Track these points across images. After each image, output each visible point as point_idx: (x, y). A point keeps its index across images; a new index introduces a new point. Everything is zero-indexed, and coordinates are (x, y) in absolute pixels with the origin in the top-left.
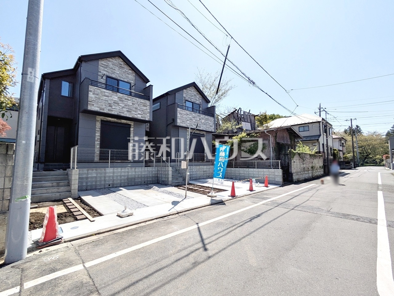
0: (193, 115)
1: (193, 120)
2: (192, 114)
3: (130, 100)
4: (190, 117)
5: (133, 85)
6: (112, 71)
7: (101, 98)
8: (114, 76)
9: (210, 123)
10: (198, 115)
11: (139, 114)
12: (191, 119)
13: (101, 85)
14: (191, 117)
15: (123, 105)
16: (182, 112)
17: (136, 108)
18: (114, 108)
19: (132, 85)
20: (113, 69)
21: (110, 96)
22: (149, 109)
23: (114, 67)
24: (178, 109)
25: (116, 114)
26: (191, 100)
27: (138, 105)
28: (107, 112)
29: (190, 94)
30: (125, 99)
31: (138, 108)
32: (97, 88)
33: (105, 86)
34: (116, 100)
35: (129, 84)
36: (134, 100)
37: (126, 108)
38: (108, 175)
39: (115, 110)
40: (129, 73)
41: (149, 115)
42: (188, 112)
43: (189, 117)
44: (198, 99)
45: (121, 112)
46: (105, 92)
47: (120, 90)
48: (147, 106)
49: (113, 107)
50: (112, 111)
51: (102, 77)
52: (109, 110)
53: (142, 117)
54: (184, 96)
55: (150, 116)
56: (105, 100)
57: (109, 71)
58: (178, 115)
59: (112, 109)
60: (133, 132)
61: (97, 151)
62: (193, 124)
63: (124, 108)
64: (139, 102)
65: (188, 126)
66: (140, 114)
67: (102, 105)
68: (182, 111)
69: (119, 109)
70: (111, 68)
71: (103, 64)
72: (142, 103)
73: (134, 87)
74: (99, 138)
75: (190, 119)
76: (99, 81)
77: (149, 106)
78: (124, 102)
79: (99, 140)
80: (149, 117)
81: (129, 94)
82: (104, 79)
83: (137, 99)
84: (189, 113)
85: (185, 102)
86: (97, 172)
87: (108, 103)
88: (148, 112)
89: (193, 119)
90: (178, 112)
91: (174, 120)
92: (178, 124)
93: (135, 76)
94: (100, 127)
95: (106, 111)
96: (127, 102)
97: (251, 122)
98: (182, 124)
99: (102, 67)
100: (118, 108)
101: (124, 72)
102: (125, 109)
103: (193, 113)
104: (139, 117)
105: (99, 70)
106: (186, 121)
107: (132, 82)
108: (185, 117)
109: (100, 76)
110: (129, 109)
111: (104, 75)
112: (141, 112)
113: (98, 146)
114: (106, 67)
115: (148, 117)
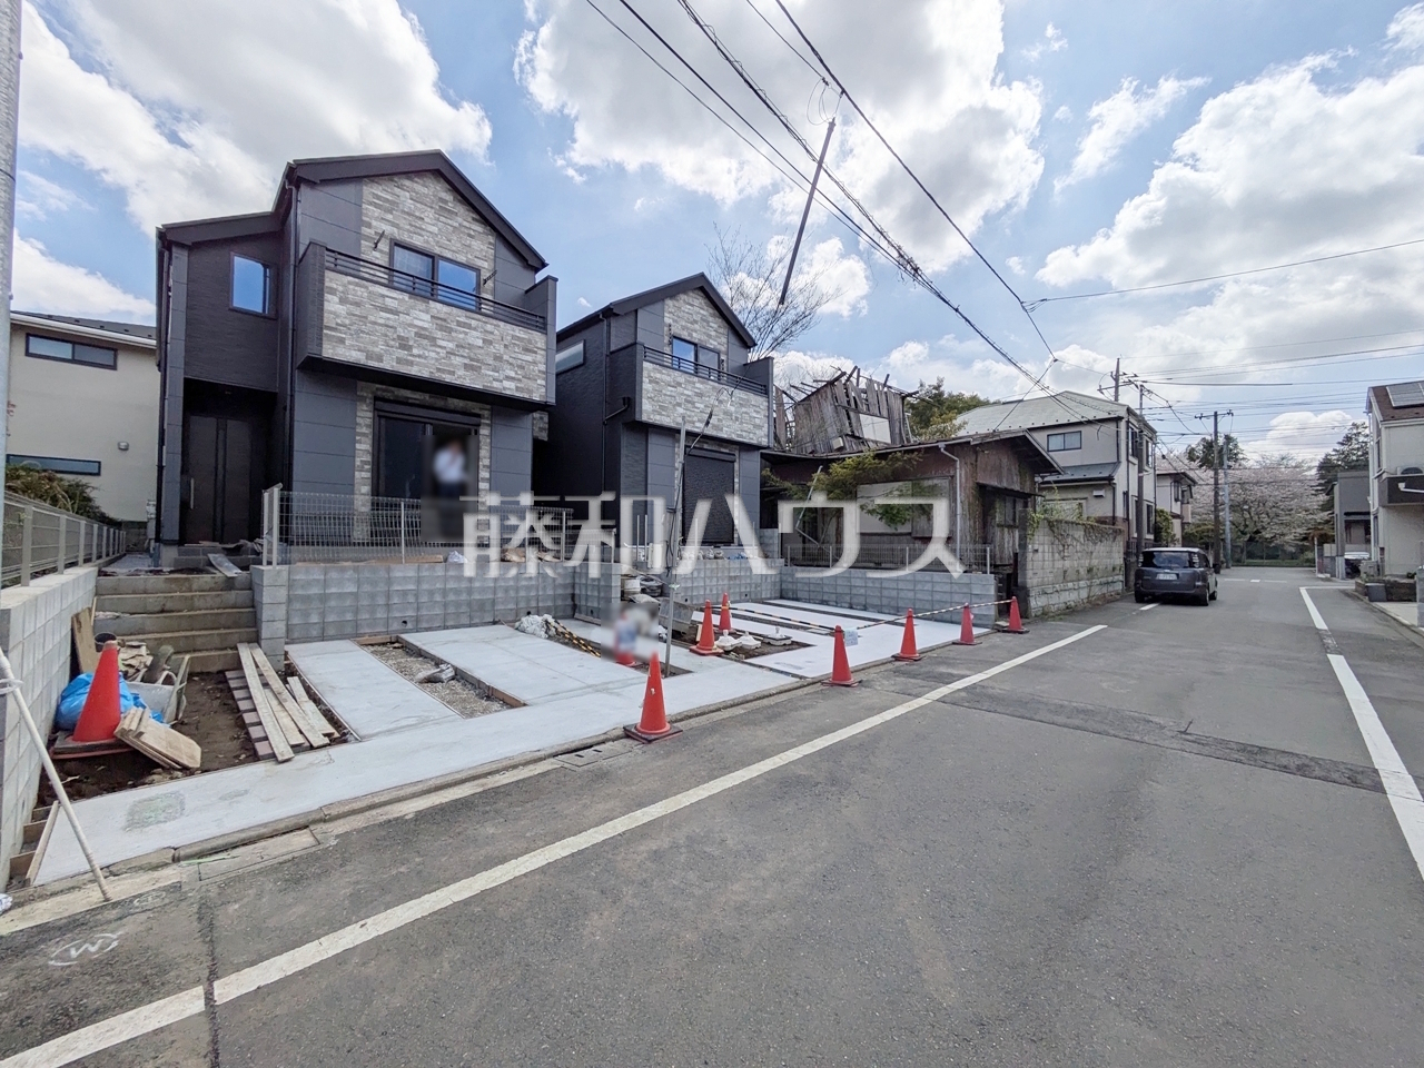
0: (698, 385)
1: (697, 405)
2: (694, 383)
3: (475, 329)
4: (686, 392)
5: (488, 275)
6: (410, 225)
7: (371, 318)
8: (417, 241)
9: (754, 415)
10: (714, 388)
11: (508, 378)
12: (690, 402)
13: (372, 272)
14: (690, 393)
15: (451, 345)
16: (658, 376)
17: (498, 358)
18: (419, 356)
19: (485, 274)
20: (417, 217)
21: (401, 309)
22: (543, 360)
23: (419, 209)
24: (646, 364)
25: (425, 374)
26: (690, 335)
27: (506, 346)
28: (393, 366)
29: (688, 316)
30: (459, 324)
31: (505, 357)
32: (357, 280)
33: (386, 276)
34: (426, 325)
35: (475, 273)
36: (489, 327)
37: (462, 356)
38: (399, 588)
39: (423, 361)
40: (472, 233)
41: (543, 383)
42: (681, 378)
43: (682, 394)
44: (714, 335)
45: (443, 371)
46: (383, 296)
47: (440, 292)
48: (536, 352)
49: (415, 351)
50: (411, 363)
51: (376, 244)
52: (399, 361)
53: (517, 389)
54: (667, 321)
55: (546, 387)
56: (387, 326)
57: (403, 223)
58: (647, 386)
59: (410, 358)
60: (488, 440)
61: (363, 505)
62: (695, 419)
63: (455, 355)
64: (508, 334)
65: (677, 423)
66: (512, 379)
67: (375, 343)
68: (659, 373)
69: (437, 360)
70: (408, 214)
71: (379, 197)
72: (519, 338)
73: (490, 284)
74: (368, 458)
75: (686, 401)
76: (364, 257)
77: (543, 352)
78: (454, 334)
79: (367, 467)
80: (543, 390)
81: (474, 308)
82: (381, 251)
83: (502, 324)
84: (682, 380)
85: (671, 343)
86: (361, 576)
87: (395, 336)
88: (539, 371)
89: (696, 399)
90: (645, 374)
91: (631, 403)
92: (645, 418)
93: (494, 245)
94: (369, 421)
95: (388, 365)
96: (466, 334)
97: (890, 418)
98: (658, 417)
99: (376, 206)
100: (433, 355)
101: (455, 227)
102: (457, 360)
103: (696, 379)
104: (509, 388)
105: (364, 218)
106: (674, 406)
107: (486, 266)
108: (669, 393)
109: (368, 238)
110: (472, 359)
111: (382, 235)
112: (516, 373)
113: (366, 489)
114: (391, 207)
115: (539, 389)
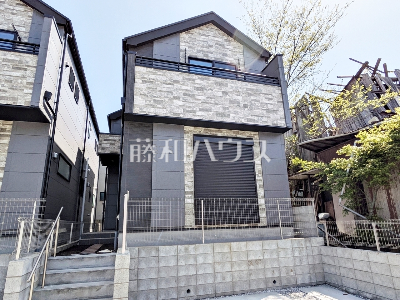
0: (197, 81)
1: (197, 97)
2: (193, 80)
4: (185, 88)
12: (189, 95)
14: (189, 88)
16: (153, 77)
22: (33, 75)
35: (14, 35)
40: (15, 12)
41: (31, 91)
43: (181, 89)
48: (26, 69)
55: (33, 95)
58: (139, 85)
62: (197, 109)
68: (154, 74)
75: (185, 95)
77: (33, 69)
80: (30, 97)
88: (28, 83)
89: (196, 92)
90: (137, 76)
93: (32, 17)
106: (171, 99)
108: (165, 90)
115: (24, 97)
